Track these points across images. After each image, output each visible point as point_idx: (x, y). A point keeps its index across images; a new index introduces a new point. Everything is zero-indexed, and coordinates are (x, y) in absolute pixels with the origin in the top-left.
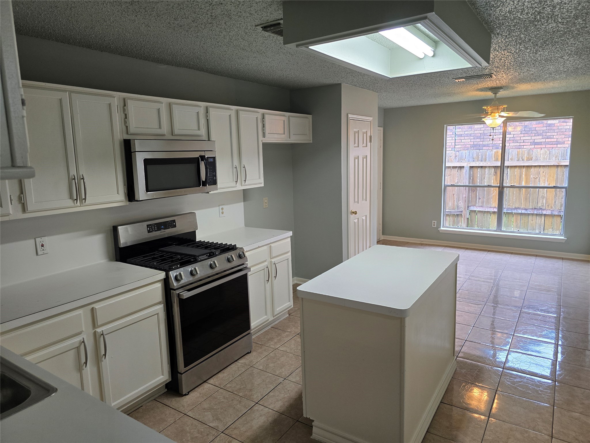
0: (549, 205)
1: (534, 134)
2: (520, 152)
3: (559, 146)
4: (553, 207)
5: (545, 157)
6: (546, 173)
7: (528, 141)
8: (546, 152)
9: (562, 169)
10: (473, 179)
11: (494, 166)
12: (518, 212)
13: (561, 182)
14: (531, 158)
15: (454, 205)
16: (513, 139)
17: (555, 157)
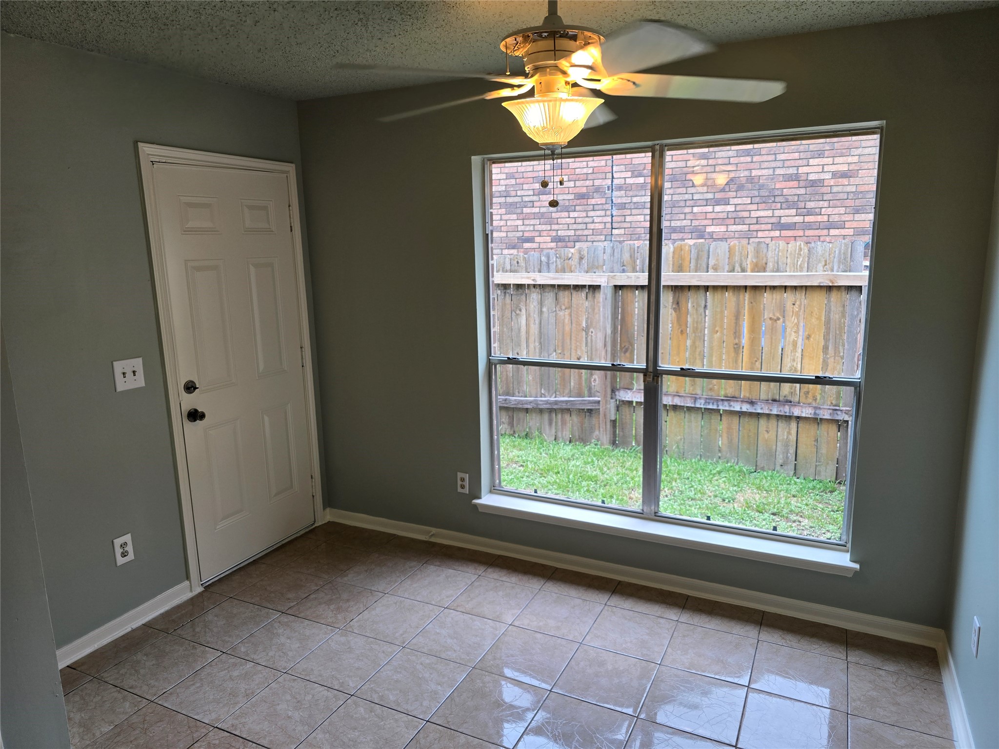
0: (808, 392)
1: (780, 204)
2: (737, 250)
3: (833, 232)
4: (818, 398)
5: (799, 263)
6: (800, 306)
7: (766, 220)
8: (800, 249)
9: (841, 295)
10: (623, 319)
11: (672, 286)
12: (732, 409)
13: (838, 332)
14: (764, 265)
15: (580, 384)
16: (734, 215)
17: (823, 263)
